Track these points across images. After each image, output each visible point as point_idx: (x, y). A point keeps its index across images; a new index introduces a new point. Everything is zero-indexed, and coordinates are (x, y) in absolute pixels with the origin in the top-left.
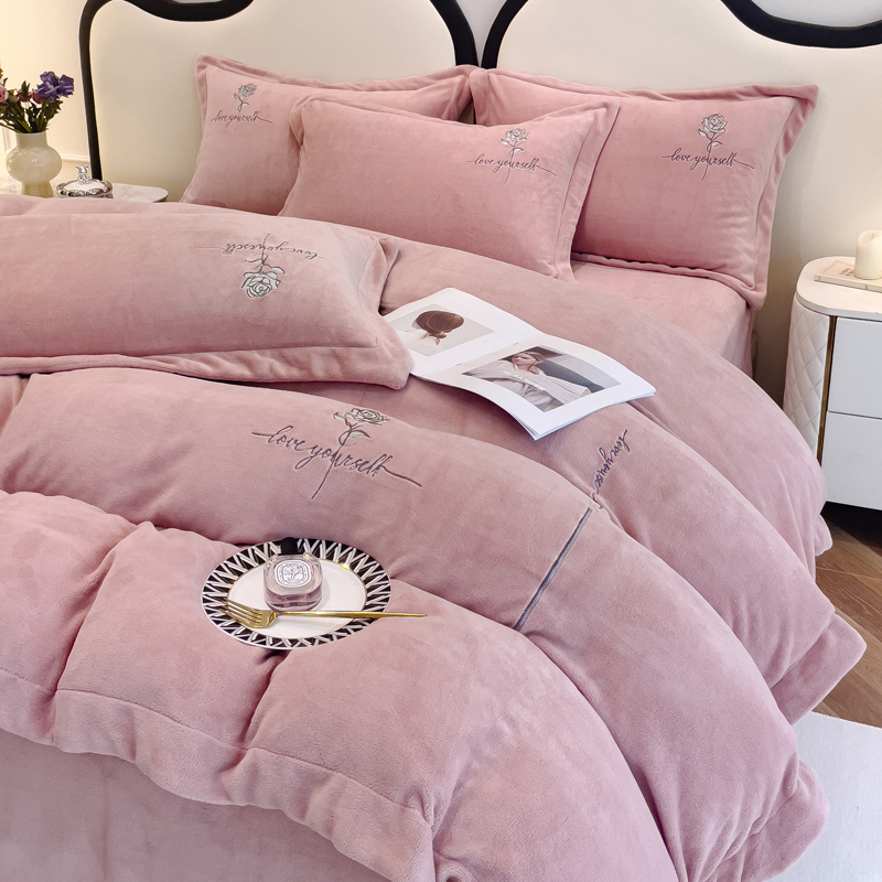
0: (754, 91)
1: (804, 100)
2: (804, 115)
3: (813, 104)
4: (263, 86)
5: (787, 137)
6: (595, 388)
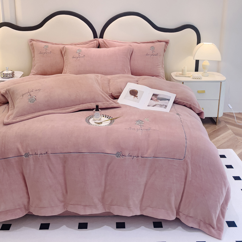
1: (167, 43)
2: (167, 45)
3: (169, 43)
4: (50, 45)
5: (164, 49)
6: (169, 100)
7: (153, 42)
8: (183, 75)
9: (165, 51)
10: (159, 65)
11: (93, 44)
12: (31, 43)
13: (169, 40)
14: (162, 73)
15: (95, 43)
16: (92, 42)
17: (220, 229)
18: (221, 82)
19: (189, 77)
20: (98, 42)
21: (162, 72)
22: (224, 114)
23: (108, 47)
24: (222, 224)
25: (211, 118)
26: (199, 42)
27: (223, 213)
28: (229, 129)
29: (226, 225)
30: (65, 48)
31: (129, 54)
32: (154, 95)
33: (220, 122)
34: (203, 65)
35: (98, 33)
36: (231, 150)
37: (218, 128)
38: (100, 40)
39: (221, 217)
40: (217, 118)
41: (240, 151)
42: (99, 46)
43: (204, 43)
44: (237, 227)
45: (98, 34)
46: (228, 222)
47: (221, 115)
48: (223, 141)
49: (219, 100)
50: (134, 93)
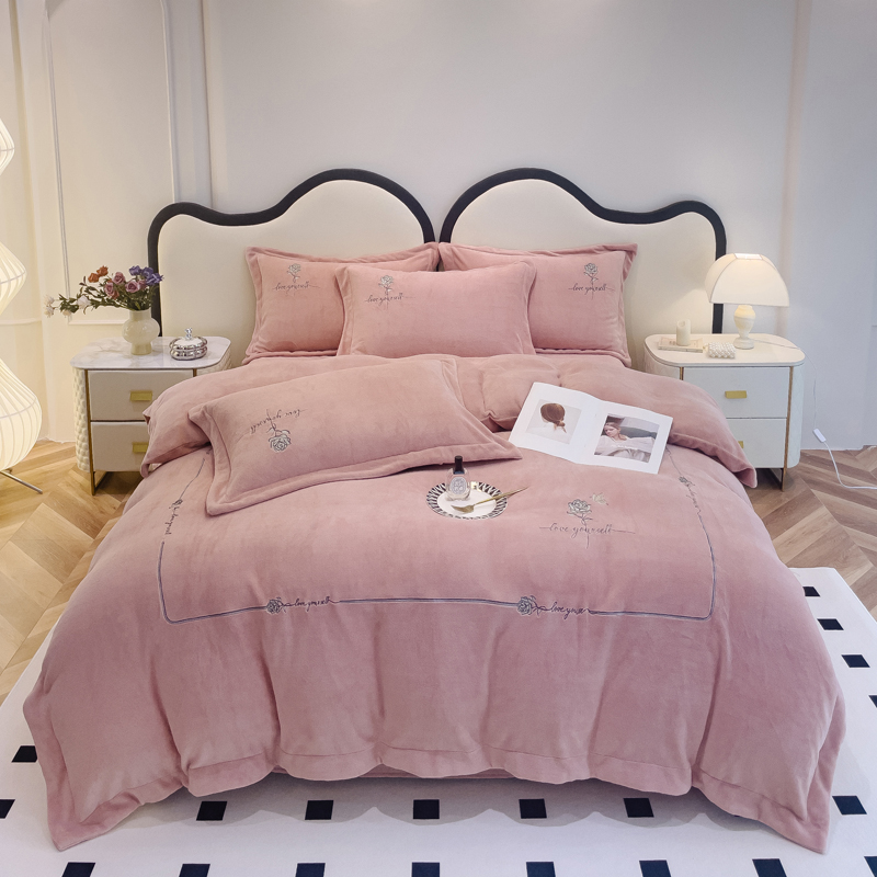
0: (604, 249)
1: (631, 252)
2: (631, 260)
3: (635, 254)
4: (304, 264)
5: (624, 272)
6: (654, 435)
7: (590, 252)
8: (679, 344)
9: (625, 275)
10: (611, 317)
11: (423, 260)
12: (253, 258)
13: (635, 246)
14: (618, 340)
15: (427, 255)
16: (421, 254)
17: (818, 823)
18: (791, 368)
19: (697, 351)
20: (436, 253)
21: (618, 337)
22: (804, 456)
23: (466, 269)
24: (823, 808)
25: (768, 469)
26: (721, 250)
27: (825, 774)
28: (818, 504)
29: (833, 808)
30: (346, 272)
31: (524, 286)
32: (610, 419)
33: (791, 481)
34: (736, 317)
35: (437, 227)
36: (832, 572)
37: (788, 500)
38: (443, 246)
39: (821, 785)
40: (782, 469)
41: (859, 574)
42: (439, 266)
43: (738, 255)
44: (865, 813)
45: (437, 229)
46: (839, 800)
47: (794, 461)
48: (807, 543)
49: (788, 419)
50: (553, 414)
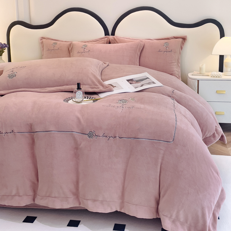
0: (173, 37)
1: (184, 39)
5: (181, 46)
8: (201, 74)
10: (173, 63)
11: (104, 41)
12: (42, 41)
30: (72, 44)
34: (224, 62)
38: (112, 37)
45: (110, 31)
